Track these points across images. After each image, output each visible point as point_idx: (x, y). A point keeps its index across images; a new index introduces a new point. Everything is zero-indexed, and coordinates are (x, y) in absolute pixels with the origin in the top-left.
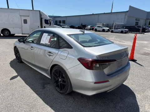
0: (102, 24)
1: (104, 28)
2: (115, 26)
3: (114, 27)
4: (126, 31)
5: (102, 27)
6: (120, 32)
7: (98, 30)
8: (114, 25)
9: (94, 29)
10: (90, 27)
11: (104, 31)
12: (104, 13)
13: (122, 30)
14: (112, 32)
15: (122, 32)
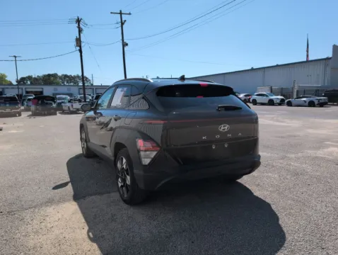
0: (268, 88)
1: (273, 97)
2: (298, 91)
3: (295, 93)
4: (321, 101)
5: (267, 96)
6: (307, 104)
7: (258, 101)
8: (295, 90)
9: (251, 100)
10: (245, 96)
11: (271, 103)
12: (277, 66)
13: (311, 99)
14: (290, 104)
15: (311, 104)
